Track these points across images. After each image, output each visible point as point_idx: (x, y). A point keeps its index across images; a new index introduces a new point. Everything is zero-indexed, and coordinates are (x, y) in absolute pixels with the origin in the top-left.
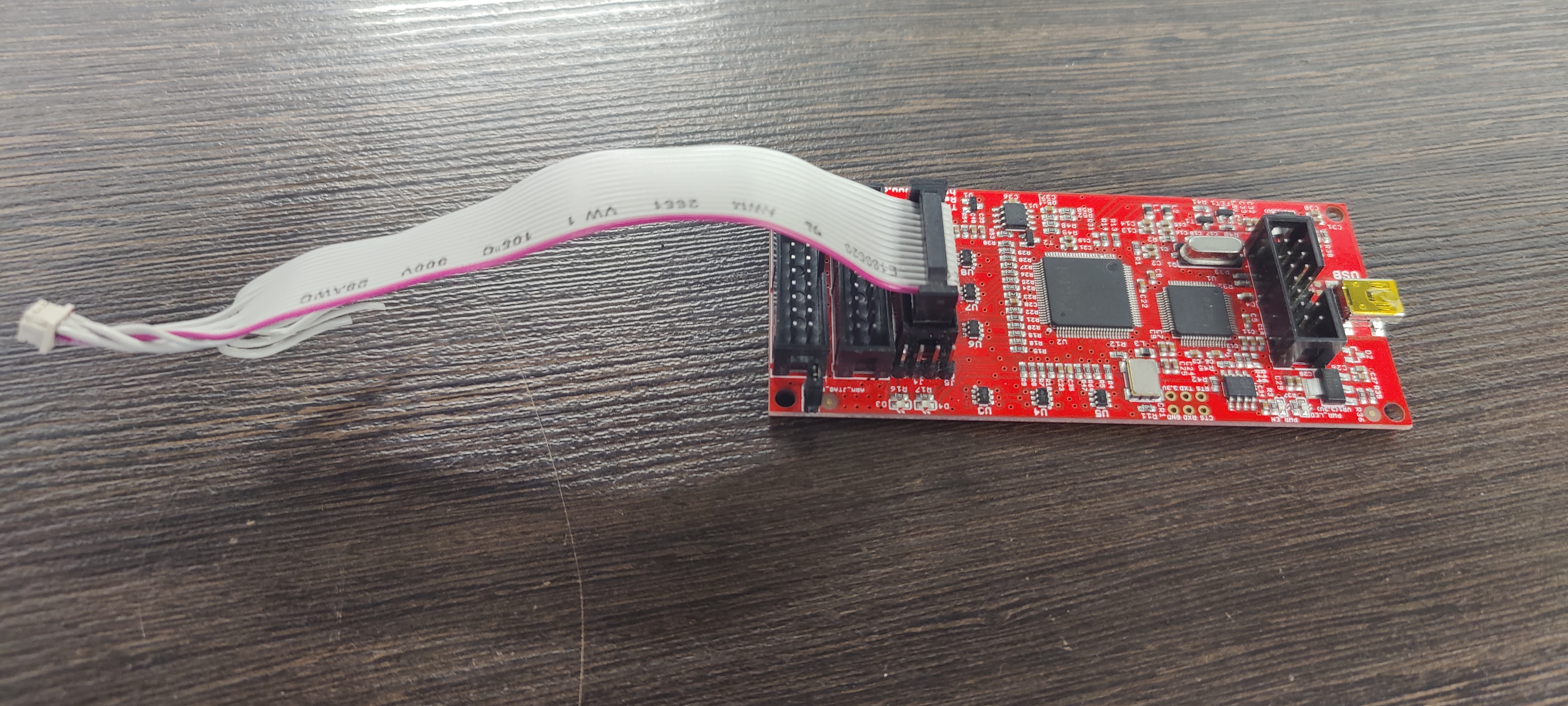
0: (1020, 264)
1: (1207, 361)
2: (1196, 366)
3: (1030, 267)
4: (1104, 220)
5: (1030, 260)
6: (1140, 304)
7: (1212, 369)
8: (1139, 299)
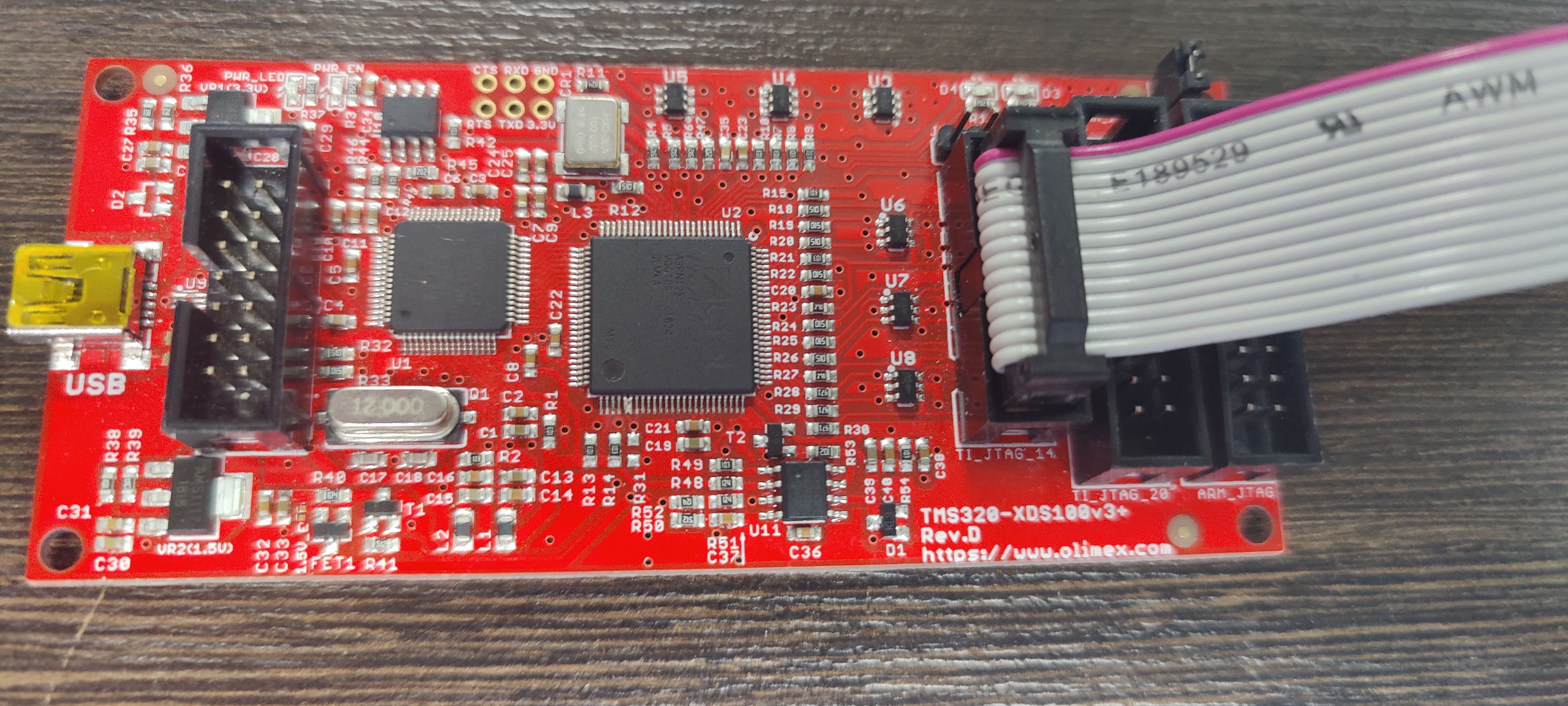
0: (799, 382)
1: (456, 179)
2: (481, 167)
3: (778, 374)
4: (609, 502)
5: (778, 392)
6: (565, 301)
7: (450, 163)
8: (565, 310)
